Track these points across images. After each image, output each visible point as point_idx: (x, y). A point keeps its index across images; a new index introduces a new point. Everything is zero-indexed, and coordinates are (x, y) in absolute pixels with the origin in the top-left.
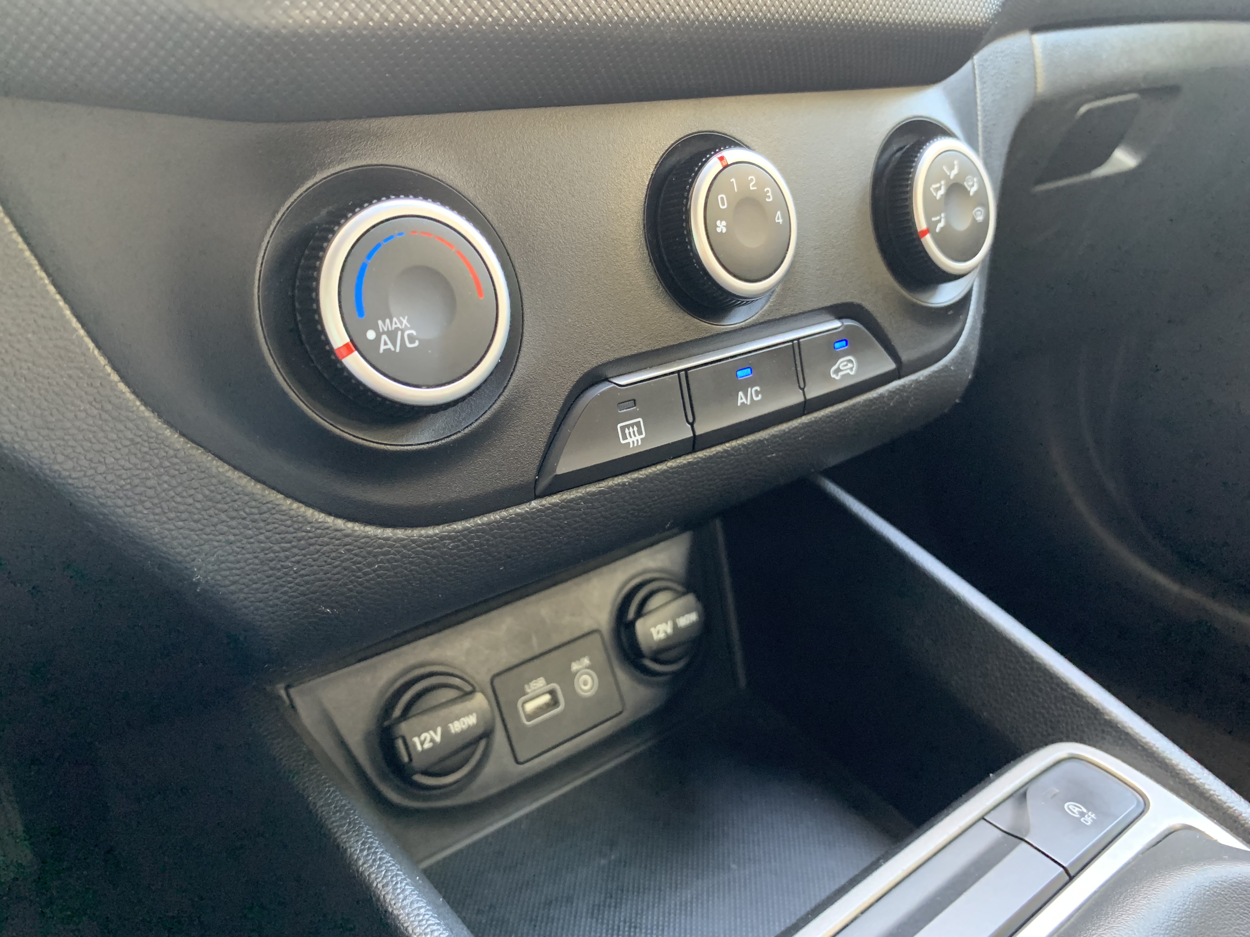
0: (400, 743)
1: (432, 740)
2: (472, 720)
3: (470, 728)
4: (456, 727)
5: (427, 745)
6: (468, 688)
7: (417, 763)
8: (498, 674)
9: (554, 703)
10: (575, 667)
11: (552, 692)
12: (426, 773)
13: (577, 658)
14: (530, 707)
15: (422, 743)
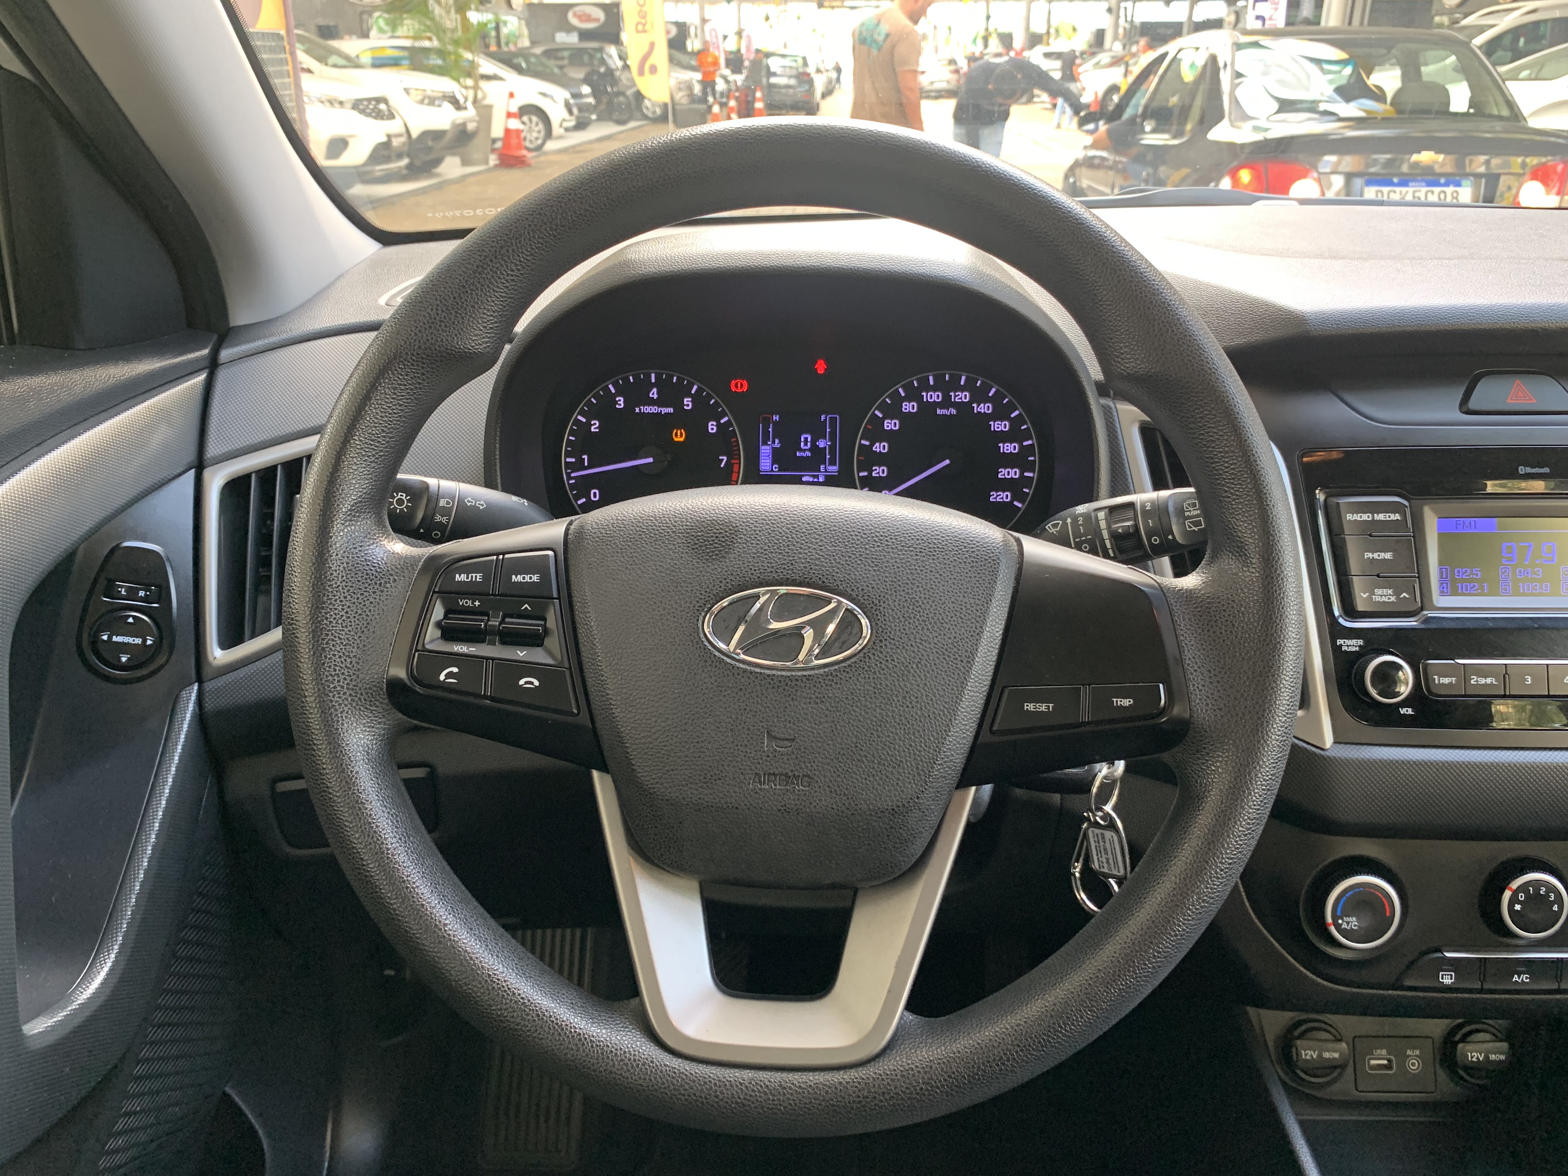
0: (1294, 1050)
1: (1312, 1056)
2: (1336, 1055)
3: (1334, 1059)
4: (1326, 1055)
5: (1308, 1057)
6: (1338, 1037)
7: (1300, 1064)
8: (1359, 1037)
9: (1389, 1067)
10: (1409, 1052)
11: (1389, 1060)
12: (1302, 1070)
13: (1414, 1048)
14: (1373, 1062)
15: (1306, 1055)
